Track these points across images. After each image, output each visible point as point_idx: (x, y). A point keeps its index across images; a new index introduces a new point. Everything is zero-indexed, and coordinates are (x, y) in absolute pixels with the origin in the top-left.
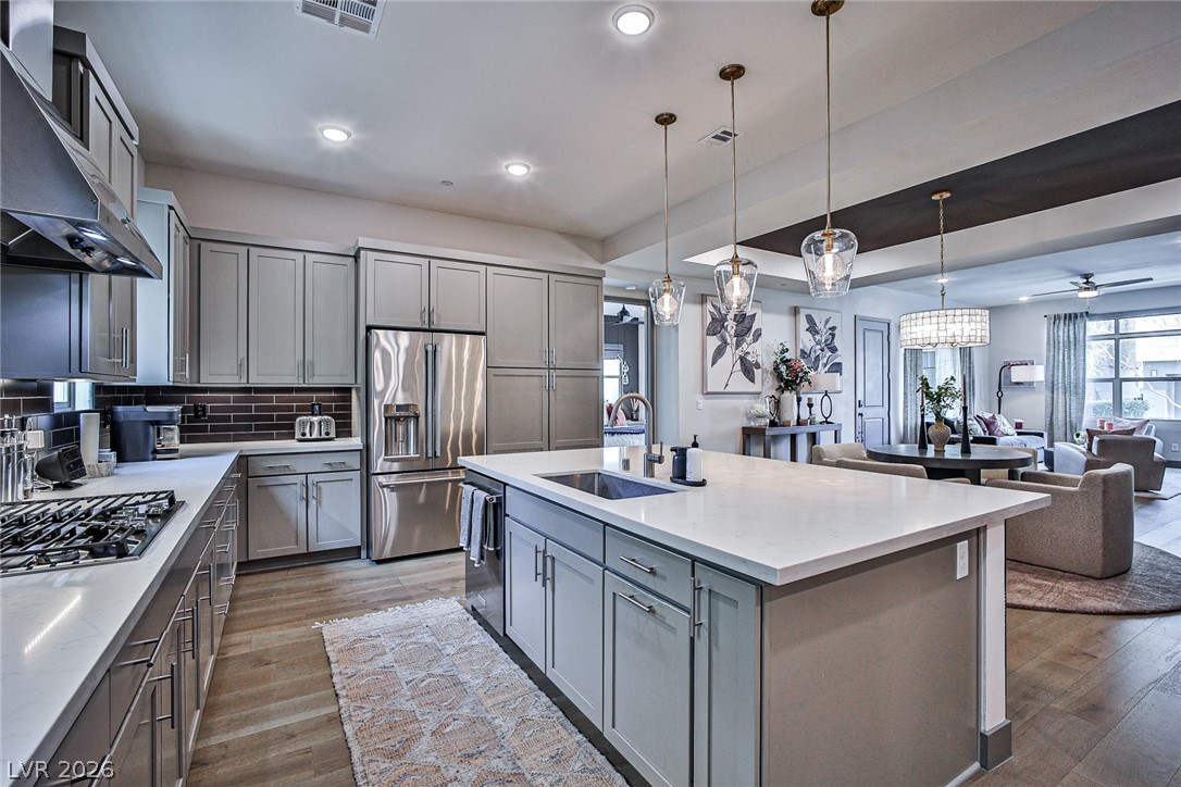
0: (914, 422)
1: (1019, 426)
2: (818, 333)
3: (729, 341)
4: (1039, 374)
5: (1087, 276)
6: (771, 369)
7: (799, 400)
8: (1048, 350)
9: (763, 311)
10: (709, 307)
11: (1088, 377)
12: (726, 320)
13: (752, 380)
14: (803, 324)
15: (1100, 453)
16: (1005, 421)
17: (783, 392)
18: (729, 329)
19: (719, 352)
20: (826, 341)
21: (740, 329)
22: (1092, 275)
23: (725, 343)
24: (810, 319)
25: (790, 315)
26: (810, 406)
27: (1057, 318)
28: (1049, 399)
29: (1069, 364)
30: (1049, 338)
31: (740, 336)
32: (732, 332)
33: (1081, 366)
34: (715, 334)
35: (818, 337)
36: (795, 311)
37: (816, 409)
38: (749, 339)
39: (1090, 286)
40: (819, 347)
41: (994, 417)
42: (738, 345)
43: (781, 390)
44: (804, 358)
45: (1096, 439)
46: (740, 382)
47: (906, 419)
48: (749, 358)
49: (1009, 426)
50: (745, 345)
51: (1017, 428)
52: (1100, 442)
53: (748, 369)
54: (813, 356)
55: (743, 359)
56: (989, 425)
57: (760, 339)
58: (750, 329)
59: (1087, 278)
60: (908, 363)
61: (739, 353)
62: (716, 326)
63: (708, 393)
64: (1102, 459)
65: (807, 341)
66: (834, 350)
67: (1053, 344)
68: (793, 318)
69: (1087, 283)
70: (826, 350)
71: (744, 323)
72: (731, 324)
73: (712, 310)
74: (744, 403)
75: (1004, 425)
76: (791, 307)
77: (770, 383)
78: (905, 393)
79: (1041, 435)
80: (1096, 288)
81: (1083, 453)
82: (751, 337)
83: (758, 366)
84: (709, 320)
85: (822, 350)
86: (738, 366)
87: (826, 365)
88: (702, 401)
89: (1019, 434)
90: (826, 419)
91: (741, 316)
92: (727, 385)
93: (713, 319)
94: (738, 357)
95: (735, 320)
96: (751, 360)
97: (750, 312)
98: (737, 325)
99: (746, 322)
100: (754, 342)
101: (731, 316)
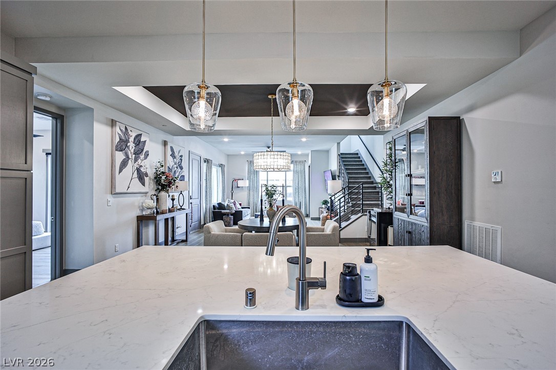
2: (175, 158)
3: (130, 157)
6: (153, 177)
9: (150, 140)
10: (118, 129)
12: (129, 142)
13: (144, 184)
14: (169, 152)
17: (160, 192)
18: (130, 148)
19: (124, 164)
20: (179, 163)
21: (137, 149)
23: (128, 158)
24: (172, 149)
25: (163, 145)
26: (173, 199)
30: (248, 170)
31: (137, 154)
32: (132, 151)
33: (258, 181)
34: (122, 151)
35: (175, 160)
36: (165, 143)
38: (142, 157)
40: (175, 166)
42: (136, 160)
43: (159, 190)
44: (169, 171)
46: (136, 186)
48: (142, 169)
50: (139, 161)
53: (141, 177)
54: (173, 170)
55: (138, 170)
57: (148, 158)
58: (142, 150)
61: (136, 165)
62: (122, 145)
63: (115, 193)
65: (171, 162)
66: (181, 168)
67: (250, 172)
68: (164, 147)
72: (131, 145)
73: (120, 133)
76: (163, 141)
77: (152, 186)
83: (146, 175)
84: (118, 140)
85: (177, 168)
86: (135, 175)
87: (178, 177)
88: (110, 198)
90: (181, 207)
91: (138, 140)
92: (128, 188)
93: (120, 139)
94: (136, 168)
95: (134, 143)
96: (143, 171)
97: (143, 139)
98: (135, 146)
99: (140, 145)
100: (145, 159)
101: (132, 139)
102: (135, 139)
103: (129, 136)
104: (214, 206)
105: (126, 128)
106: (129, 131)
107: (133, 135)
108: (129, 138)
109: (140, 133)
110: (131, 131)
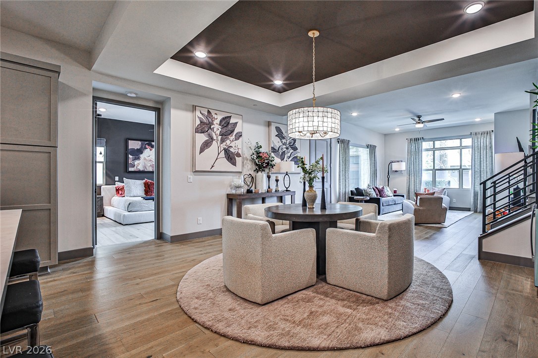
0: (344, 191)
1: (395, 192)
2: (284, 138)
3: (215, 137)
4: (403, 166)
5: (419, 117)
6: (249, 158)
7: (269, 177)
8: (408, 155)
9: (243, 121)
10: (198, 114)
11: (423, 168)
12: (213, 124)
13: (234, 164)
14: (274, 132)
15: (421, 205)
16: (389, 189)
17: (258, 172)
18: (215, 130)
19: (206, 145)
20: (290, 143)
21: (224, 130)
22: (421, 116)
23: (212, 139)
24: (278, 129)
25: (265, 126)
26: (277, 181)
27: (411, 140)
28: (408, 179)
29: (416, 162)
30: (408, 150)
31: (225, 135)
32: (218, 132)
33: (420, 163)
34: (203, 133)
35: (284, 141)
36: (269, 124)
37: (281, 183)
38: (232, 137)
39: (420, 122)
40: (285, 146)
41: (383, 188)
42: (222, 141)
43: (257, 171)
44: (273, 152)
45: (419, 197)
46: (224, 164)
47: (340, 188)
48: (232, 150)
49: (390, 192)
50: (228, 142)
51: (394, 193)
52: (420, 198)
53: (231, 157)
54: (280, 152)
55: (226, 151)
56: (380, 192)
57: (241, 139)
58: (232, 132)
59: (419, 118)
60: (341, 159)
61: (223, 146)
62: (204, 127)
63: (196, 172)
64: (421, 208)
65: (277, 142)
66: (295, 149)
67: (410, 152)
68: (267, 128)
69: (419, 120)
70: (290, 148)
71: (228, 128)
72: (217, 127)
73: (201, 116)
74: (228, 178)
75: (388, 192)
76: (266, 121)
77: (250, 167)
78: (339, 175)
79: (403, 196)
80: (423, 122)
81: (413, 205)
82: (234, 137)
83: (238, 155)
84: (198, 122)
85: (287, 148)
86: (223, 154)
87: (290, 157)
88: (192, 177)
89: (394, 196)
90: (287, 188)
91: (225, 122)
92: (212, 167)
93: (201, 122)
94: (222, 149)
95: (220, 125)
96: (233, 151)
97: (232, 121)
98: (222, 128)
99: (229, 126)
100: (236, 140)
101: (217, 122)
102: (221, 121)
103: (213, 119)
104: (351, 191)
105: (209, 112)
106: (213, 114)
107: (218, 118)
108: (213, 121)
109: (229, 115)
110: (216, 114)
